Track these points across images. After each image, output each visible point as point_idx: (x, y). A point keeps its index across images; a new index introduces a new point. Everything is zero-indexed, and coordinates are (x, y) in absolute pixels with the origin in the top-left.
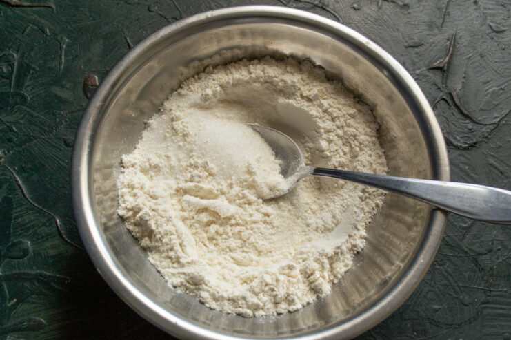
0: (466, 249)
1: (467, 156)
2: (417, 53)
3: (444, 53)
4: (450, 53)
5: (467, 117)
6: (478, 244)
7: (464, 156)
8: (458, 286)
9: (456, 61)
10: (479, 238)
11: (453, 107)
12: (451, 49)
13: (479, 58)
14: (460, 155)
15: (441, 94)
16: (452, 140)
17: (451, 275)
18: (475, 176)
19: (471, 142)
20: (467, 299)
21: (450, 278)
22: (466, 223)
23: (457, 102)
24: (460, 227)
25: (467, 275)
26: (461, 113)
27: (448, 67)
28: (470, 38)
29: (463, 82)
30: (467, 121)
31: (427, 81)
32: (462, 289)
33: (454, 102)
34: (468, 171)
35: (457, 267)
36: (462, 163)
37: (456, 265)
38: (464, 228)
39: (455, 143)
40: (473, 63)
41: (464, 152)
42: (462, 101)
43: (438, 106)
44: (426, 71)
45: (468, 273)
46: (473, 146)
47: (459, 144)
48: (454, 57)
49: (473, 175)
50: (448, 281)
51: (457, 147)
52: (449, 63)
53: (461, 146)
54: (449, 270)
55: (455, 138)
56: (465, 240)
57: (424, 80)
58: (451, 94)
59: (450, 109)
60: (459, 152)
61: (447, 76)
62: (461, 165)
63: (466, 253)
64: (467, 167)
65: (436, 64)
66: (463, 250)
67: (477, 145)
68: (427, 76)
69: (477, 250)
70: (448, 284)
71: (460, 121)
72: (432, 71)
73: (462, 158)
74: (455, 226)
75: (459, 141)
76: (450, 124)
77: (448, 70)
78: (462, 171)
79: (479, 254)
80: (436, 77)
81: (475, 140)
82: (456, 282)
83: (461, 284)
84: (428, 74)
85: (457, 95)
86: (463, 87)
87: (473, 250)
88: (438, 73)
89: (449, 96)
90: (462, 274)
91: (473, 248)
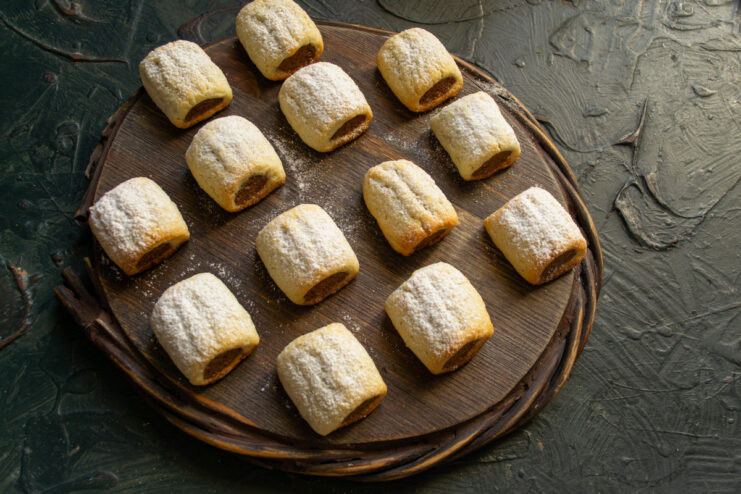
0: (664, 382)
1: (664, 259)
2: (598, 125)
3: (635, 124)
4: (642, 124)
5: (664, 208)
6: (680, 376)
7: (660, 259)
8: (654, 431)
9: (650, 134)
10: (681, 368)
11: (646, 195)
12: (643, 118)
13: (679, 131)
14: (655, 258)
15: (631, 178)
16: (645, 238)
17: (645, 417)
18: (676, 285)
19: (670, 241)
20: (666, 447)
21: (643, 420)
22: (664, 347)
23: (652, 188)
24: (657, 352)
25: (666, 416)
26: (657, 202)
27: (640, 142)
28: (667, 105)
29: (659, 162)
30: (665, 214)
31: (612, 161)
32: (660, 435)
33: (647, 188)
34: (666, 278)
35: (652, 406)
36: (658, 268)
37: (652, 404)
38: (661, 354)
39: (650, 242)
40: (671, 138)
41: (661, 255)
42: (657, 187)
43: (627, 193)
44: (611, 148)
45: (667, 414)
46: (672, 246)
47: (655, 244)
48: (647, 130)
49: (672, 284)
50: (642, 424)
51: (651, 248)
52: (641, 137)
53: (657, 247)
54: (642, 409)
55: (649, 236)
56: (663, 371)
57: (607, 159)
58: (643, 178)
59: (642, 197)
60: (654, 254)
61: (638, 154)
62: (657, 271)
63: (665, 387)
64: (665, 274)
65: (623, 139)
66: (661, 384)
67: (678, 245)
68: (612, 154)
69: (680, 383)
70: (641, 428)
71: (657, 214)
72: (618, 148)
73: (658, 262)
74: (650, 351)
75: (654, 240)
76: (643, 218)
77: (639, 146)
78: (658, 278)
79: (682, 389)
80: (624, 156)
81: (675, 239)
82: (651, 425)
83: (658, 429)
84: (613, 151)
85: (652, 179)
86: (659, 169)
87: (675, 385)
88: (627, 151)
89: (641, 180)
90: (660, 416)
91: (675, 381)
